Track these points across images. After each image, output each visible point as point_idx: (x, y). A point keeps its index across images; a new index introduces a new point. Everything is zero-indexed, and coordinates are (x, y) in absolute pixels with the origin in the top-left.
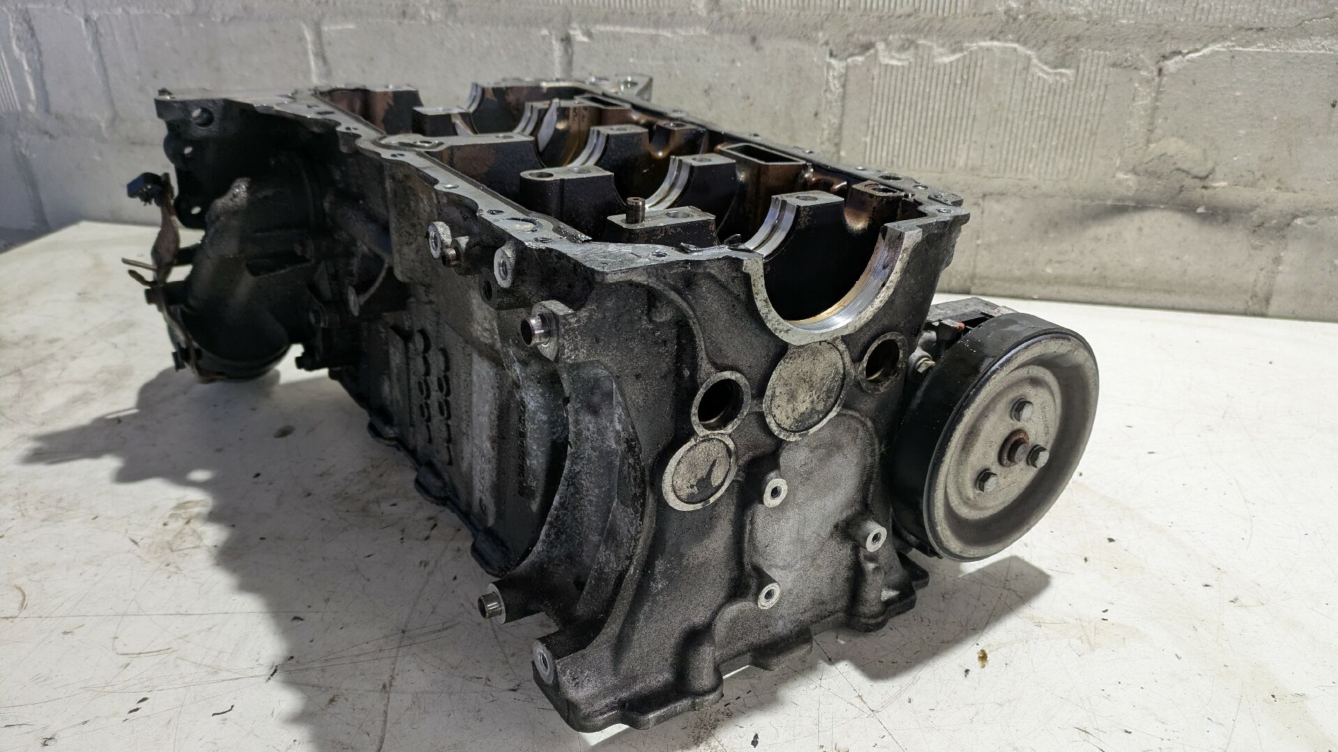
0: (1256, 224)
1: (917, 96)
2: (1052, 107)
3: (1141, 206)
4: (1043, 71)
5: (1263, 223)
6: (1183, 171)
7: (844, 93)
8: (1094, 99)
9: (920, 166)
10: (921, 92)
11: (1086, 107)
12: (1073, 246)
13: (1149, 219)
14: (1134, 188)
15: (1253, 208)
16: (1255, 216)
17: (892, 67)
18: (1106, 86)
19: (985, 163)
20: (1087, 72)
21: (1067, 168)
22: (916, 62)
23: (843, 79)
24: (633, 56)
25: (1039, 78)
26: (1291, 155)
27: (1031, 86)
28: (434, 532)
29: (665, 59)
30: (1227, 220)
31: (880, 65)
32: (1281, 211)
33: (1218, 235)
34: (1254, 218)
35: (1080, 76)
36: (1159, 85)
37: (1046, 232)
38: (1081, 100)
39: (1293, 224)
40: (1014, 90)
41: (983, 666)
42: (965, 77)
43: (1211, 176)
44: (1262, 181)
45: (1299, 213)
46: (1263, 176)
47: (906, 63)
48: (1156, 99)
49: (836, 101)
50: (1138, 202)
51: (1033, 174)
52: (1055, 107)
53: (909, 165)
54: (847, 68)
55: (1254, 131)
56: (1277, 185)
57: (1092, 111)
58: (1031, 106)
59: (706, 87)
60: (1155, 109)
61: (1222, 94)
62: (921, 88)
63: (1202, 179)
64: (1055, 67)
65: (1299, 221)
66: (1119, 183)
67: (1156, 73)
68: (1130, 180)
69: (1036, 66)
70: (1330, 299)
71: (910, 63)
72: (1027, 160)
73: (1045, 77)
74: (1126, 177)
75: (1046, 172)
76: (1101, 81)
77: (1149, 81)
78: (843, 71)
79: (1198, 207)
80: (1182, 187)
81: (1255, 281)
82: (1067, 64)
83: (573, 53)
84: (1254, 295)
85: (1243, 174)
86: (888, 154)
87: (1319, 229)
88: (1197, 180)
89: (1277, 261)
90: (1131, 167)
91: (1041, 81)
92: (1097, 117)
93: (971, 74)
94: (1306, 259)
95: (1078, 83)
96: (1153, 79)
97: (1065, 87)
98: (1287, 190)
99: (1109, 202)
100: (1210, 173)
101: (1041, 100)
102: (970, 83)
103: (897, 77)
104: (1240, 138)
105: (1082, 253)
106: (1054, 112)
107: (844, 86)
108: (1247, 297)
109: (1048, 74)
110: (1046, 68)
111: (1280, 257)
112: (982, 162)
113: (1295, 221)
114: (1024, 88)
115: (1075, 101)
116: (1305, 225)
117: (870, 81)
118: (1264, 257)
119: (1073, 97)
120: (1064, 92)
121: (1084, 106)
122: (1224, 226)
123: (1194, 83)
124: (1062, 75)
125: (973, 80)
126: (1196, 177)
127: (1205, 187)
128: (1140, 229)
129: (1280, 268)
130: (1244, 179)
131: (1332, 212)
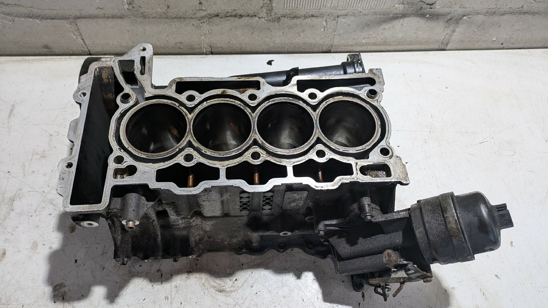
0: (449, 19)
3: (404, 16)
5: (451, 19)
6: (423, 2)
9: (310, 8)
12: (374, 32)
13: (406, 20)
14: (402, 10)
15: (449, 14)
16: (449, 17)
19: (339, 5)
21: (375, 5)
30: (437, 19)
32: (459, 14)
33: (432, 24)
34: (448, 17)
37: (364, 28)
39: (463, 19)
41: (364, 301)
43: (434, 5)
44: (454, 5)
45: (466, 15)
46: (455, 3)
50: (403, 15)
51: (360, 8)
53: (305, 7)
63: (430, 5)
65: (465, 18)
66: (396, 9)
68: (401, 7)
72: (358, 3)
74: (399, 6)
75: (366, 7)
79: (427, 15)
80: (422, 7)
81: (444, 38)
84: (443, 43)
85: (447, 3)
86: (295, 3)
87: (472, 20)
88: (428, 5)
89: (454, 31)
90: (402, 2)
94: (465, 30)
98: (463, 8)
99: (391, 16)
100: (434, 3)
105: (378, 34)
108: (440, 44)
111: (455, 30)
112: (338, 5)
113: (464, 18)
116: (467, 19)
118: (449, 31)
122: (436, 21)
126: (428, 4)
127: (431, 8)
128: (402, 24)
129: (454, 34)
130: (447, 5)
131: (478, 14)
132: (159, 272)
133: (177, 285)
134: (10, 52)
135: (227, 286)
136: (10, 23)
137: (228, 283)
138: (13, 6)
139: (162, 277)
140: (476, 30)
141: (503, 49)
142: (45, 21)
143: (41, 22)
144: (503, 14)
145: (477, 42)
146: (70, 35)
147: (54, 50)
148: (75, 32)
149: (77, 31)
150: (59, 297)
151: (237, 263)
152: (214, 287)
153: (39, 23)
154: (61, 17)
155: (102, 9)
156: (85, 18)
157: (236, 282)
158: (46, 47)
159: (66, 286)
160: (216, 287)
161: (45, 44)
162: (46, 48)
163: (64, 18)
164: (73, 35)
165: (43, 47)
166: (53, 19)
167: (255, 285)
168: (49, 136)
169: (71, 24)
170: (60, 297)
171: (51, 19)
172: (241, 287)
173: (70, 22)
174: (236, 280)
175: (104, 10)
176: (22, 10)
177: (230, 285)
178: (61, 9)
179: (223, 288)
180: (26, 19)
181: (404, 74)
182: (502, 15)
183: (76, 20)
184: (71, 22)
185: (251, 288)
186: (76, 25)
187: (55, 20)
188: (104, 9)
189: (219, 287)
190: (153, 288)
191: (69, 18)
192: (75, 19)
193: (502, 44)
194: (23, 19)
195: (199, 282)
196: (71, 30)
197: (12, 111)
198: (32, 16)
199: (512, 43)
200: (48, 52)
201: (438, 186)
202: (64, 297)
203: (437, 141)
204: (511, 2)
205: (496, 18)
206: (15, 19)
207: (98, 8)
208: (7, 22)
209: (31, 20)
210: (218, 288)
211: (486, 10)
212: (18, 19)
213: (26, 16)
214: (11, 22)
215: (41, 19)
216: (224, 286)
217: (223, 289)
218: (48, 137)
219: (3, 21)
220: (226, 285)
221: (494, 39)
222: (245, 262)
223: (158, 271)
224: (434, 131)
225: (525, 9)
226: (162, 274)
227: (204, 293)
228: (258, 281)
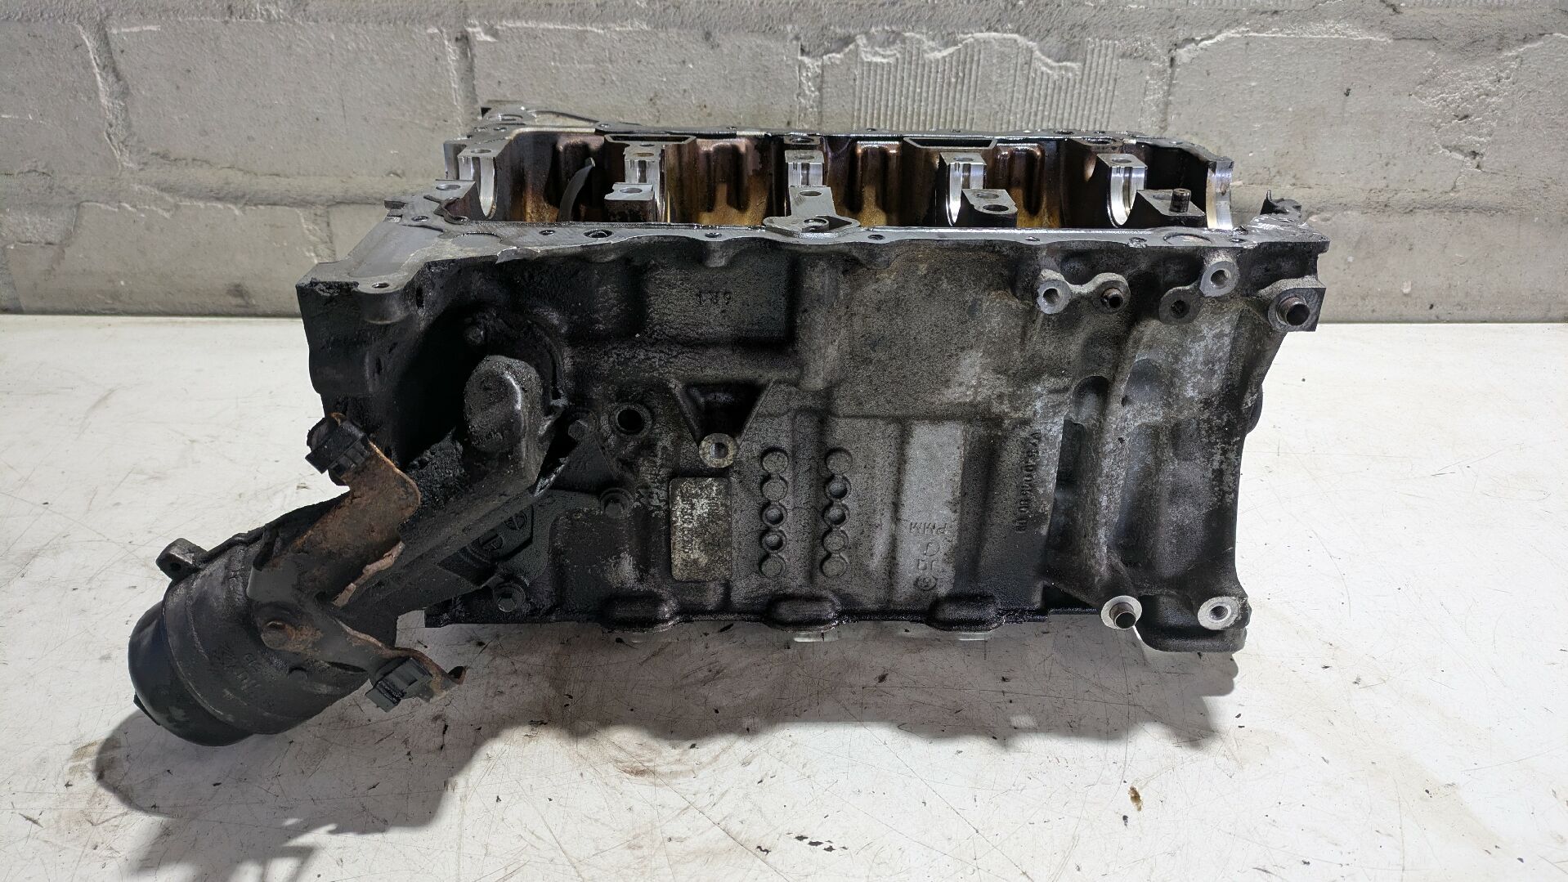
1: (907, 98)
2: (1058, 105)
4: (1046, 65)
7: (821, 97)
8: (1102, 95)
10: (911, 94)
11: (1095, 104)
17: (876, 64)
18: (1115, 80)
20: (1094, 65)
22: (904, 58)
23: (818, 80)
24: (554, 60)
25: (1042, 73)
26: (1306, 148)
27: (1034, 83)
28: (448, 737)
29: (596, 62)
31: (863, 63)
35: (1087, 69)
36: (1172, 78)
38: (1089, 97)
40: (1015, 89)
41: (1140, 809)
42: (961, 74)
44: (1278, 178)
45: (1315, 211)
46: (1278, 172)
47: (892, 60)
48: (1169, 93)
49: (812, 107)
52: (1061, 106)
54: (823, 67)
55: (1270, 123)
56: (1293, 181)
57: (1101, 109)
58: (1034, 106)
59: (652, 95)
60: (1167, 104)
61: (1238, 85)
62: (911, 89)
64: (1059, 61)
67: (1168, 64)
69: (1039, 59)
70: (1344, 298)
71: (897, 59)
73: (1049, 71)
76: (1109, 74)
77: (1161, 73)
78: (819, 71)
82: (1072, 58)
83: (473, 56)
85: (1259, 171)
87: (1334, 226)
91: (1045, 77)
92: (1106, 115)
93: (967, 71)
95: (1085, 77)
96: (1165, 71)
97: (1071, 82)
101: (1046, 99)
102: (966, 82)
103: (882, 75)
104: (1255, 132)
106: (1060, 112)
107: (820, 89)
109: (1051, 68)
110: (1049, 61)
113: (1310, 218)
114: (1027, 85)
115: (1082, 98)
116: (1320, 222)
117: (851, 83)
119: (1080, 93)
120: (1070, 89)
121: (1091, 103)
123: (1208, 74)
124: (1067, 69)
125: (970, 78)
130: (1260, 177)
131: (1345, 207)
132: (439, 722)
133: (492, 754)
134: (142, 304)
135: (659, 761)
136: (167, 215)
137: (664, 754)
138: (187, 164)
139: (444, 733)
140: (1351, 259)
141: (1438, 320)
142: (252, 209)
143: (244, 212)
144: (1411, 211)
145: (1363, 299)
146: (307, 254)
147: (254, 302)
148: (321, 247)
149: (326, 242)
151: (699, 704)
152: (619, 762)
153: (235, 215)
154: (295, 199)
155: (398, 175)
156: (353, 203)
157: (694, 749)
158: (238, 291)
159: (120, 747)
160: (621, 762)
161: (237, 282)
162: (235, 296)
163: (303, 203)
164: (313, 254)
165: (229, 292)
166: (275, 204)
167: (758, 760)
169: (314, 222)
170: (91, 772)
171: (269, 204)
172: (710, 763)
173: (313, 217)
174: (693, 746)
175: (404, 179)
176: (207, 177)
177: (674, 758)
178: (301, 172)
179: (647, 764)
180: (209, 204)
182: (1408, 213)
183: (329, 210)
184: (316, 215)
185: (741, 769)
186: (328, 225)
187: (278, 207)
188: (404, 174)
189: (635, 762)
190: (410, 759)
191: (313, 204)
192: (329, 206)
193: (1432, 307)
194: (201, 204)
196: (312, 238)
197: (105, 398)
198: (224, 197)
199: (1459, 304)
200: (237, 306)
202: (106, 773)
204: (1421, 172)
205: (1395, 223)
206: (184, 203)
207: (390, 173)
208: (160, 211)
209: (220, 205)
210: (630, 765)
211: (1362, 197)
212: (189, 204)
213: (211, 197)
214: (168, 211)
215: (246, 204)
216: (650, 761)
217: (647, 766)
218: (184, 444)
219: (153, 210)
220: (657, 759)
221: (1406, 291)
222: (724, 704)
223: (436, 718)
225: (1463, 196)
226: (446, 727)
227: (582, 774)
228: (767, 751)
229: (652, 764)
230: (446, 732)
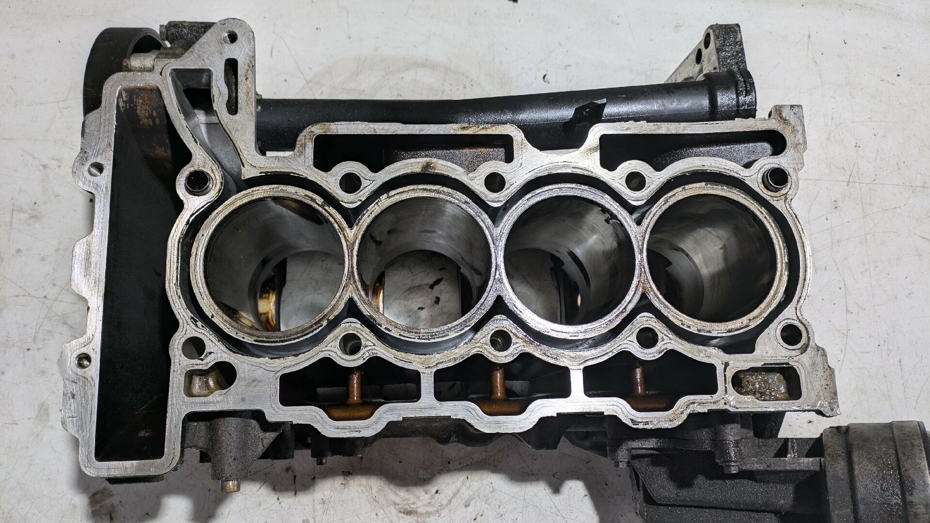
132: (290, 472)
133: (325, 499)
135: (419, 504)
137: (422, 498)
139: (295, 482)
150: (104, 516)
151: (438, 457)
152: (395, 504)
157: (437, 495)
159: (113, 495)
160: (398, 505)
167: (472, 503)
168: (41, 168)
170: (106, 515)
172: (447, 505)
174: (437, 492)
177: (426, 502)
179: (412, 506)
181: (809, 36)
185: (464, 509)
189: (405, 505)
190: (280, 503)
195: (367, 494)
201: (848, 308)
202: (113, 516)
203: (860, 205)
210: (402, 506)
216: (414, 503)
217: (413, 508)
218: (40, 170)
220: (417, 502)
222: (454, 456)
223: (288, 469)
224: (856, 180)
226: (295, 477)
227: (377, 514)
228: (479, 496)
229: (414, 506)
230: (296, 481)
